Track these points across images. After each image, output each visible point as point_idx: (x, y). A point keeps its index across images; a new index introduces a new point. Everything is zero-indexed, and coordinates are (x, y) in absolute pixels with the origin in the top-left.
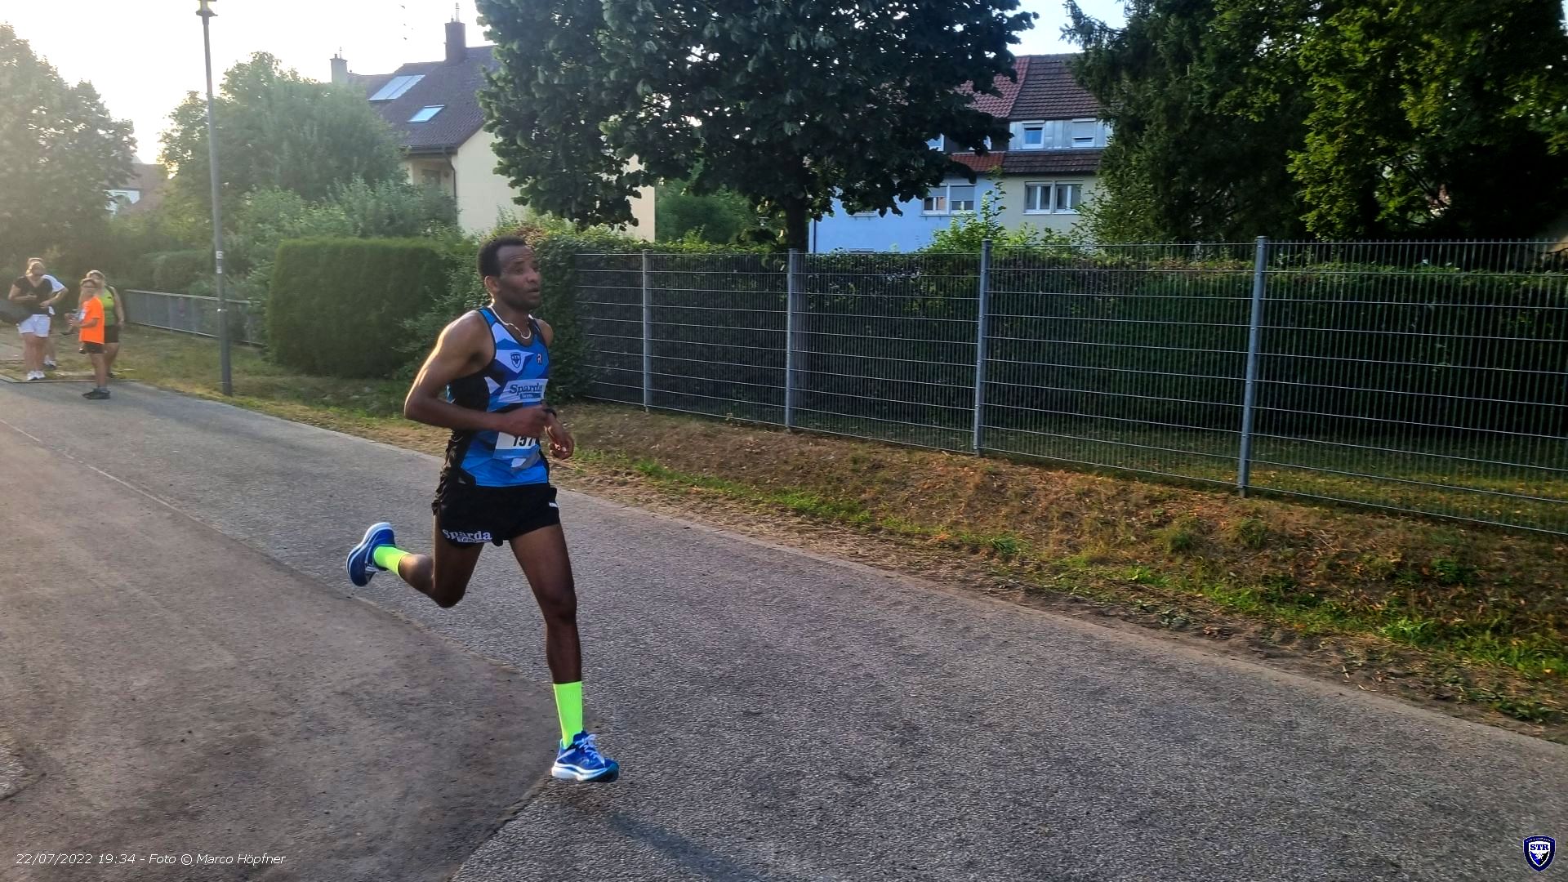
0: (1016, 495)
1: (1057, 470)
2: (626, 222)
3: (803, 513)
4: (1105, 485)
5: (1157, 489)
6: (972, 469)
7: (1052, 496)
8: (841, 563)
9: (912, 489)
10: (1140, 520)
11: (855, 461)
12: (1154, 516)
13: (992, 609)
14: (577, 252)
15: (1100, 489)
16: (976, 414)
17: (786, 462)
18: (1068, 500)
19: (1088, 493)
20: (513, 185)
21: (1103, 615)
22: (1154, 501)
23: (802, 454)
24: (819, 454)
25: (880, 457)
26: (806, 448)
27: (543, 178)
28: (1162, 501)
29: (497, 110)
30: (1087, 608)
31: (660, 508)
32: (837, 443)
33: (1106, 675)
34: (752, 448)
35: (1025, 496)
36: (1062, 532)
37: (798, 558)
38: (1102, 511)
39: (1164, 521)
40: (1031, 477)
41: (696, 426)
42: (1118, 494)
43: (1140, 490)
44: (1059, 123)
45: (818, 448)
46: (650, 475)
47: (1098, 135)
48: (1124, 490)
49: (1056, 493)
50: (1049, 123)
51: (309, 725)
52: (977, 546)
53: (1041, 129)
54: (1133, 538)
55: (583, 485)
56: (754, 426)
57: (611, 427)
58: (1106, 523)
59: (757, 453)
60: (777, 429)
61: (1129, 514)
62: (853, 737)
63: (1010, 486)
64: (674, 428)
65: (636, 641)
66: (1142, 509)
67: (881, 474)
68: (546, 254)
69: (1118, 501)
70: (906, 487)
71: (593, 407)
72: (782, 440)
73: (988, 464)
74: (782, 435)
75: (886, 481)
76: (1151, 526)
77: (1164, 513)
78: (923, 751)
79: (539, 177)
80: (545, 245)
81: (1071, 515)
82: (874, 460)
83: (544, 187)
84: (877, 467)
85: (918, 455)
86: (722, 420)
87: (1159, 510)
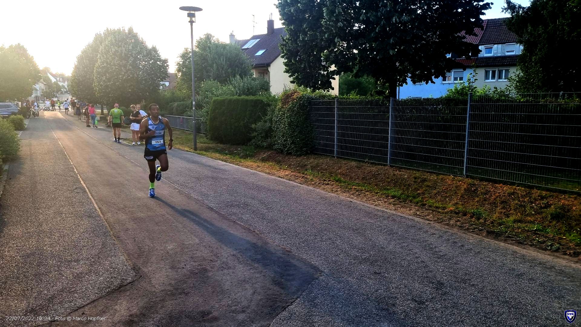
0: (482, 193)
1: (499, 184)
2: (330, 89)
3: (395, 197)
4: (520, 190)
5: (544, 193)
6: (463, 182)
7: (497, 194)
8: (411, 217)
9: (438, 190)
10: (536, 205)
11: (415, 178)
12: (543, 204)
13: (472, 239)
14: (311, 100)
15: (518, 192)
16: (465, 161)
17: (388, 178)
18: (504, 196)
19: (513, 193)
20: (290, 76)
21: (521, 243)
22: (542, 198)
23: (394, 175)
24: (401, 175)
25: (425, 177)
26: (396, 173)
27: (301, 74)
28: (547, 198)
29: (285, 50)
30: (514, 240)
31: (341, 194)
32: (408, 171)
33: (522, 268)
34: (375, 172)
35: (486, 194)
36: (501, 209)
37: (394, 215)
38: (519, 201)
39: (548, 206)
40: (488, 186)
41: (354, 164)
42: (526, 194)
43: (536, 193)
44: (500, 46)
45: (400, 173)
46: (337, 181)
47: (517, 49)
48: (529, 193)
49: (499, 193)
50: (496, 46)
51: (223, 265)
52: (466, 213)
53: (492, 48)
54: (533, 213)
55: (313, 184)
56: (376, 164)
57: (323, 163)
58: (521, 206)
59: (377, 174)
60: (384, 165)
61: (532, 203)
62: (417, 285)
63: (479, 190)
64: (345, 164)
65: (333, 243)
66: (537, 201)
67: (426, 183)
68: (301, 101)
69: (526, 197)
70: (435, 189)
71: (316, 156)
72: (386, 170)
73: (470, 181)
74: (386, 168)
75: (428, 186)
76: (541, 208)
77: (547, 202)
78: (445, 293)
79: (299, 74)
80: (301, 97)
81: (506, 202)
82: (423, 178)
83: (301, 77)
84: (424, 180)
85: (441, 177)
86: (364, 162)
87: (545, 201)
